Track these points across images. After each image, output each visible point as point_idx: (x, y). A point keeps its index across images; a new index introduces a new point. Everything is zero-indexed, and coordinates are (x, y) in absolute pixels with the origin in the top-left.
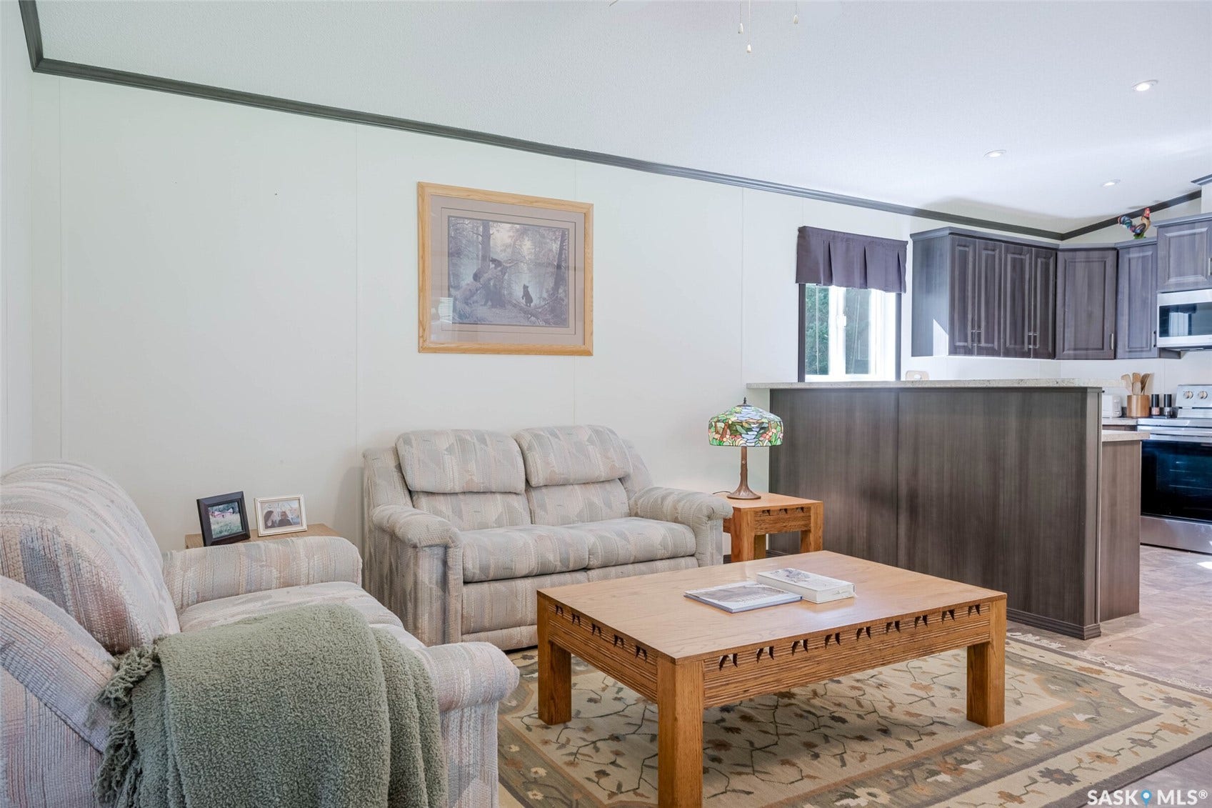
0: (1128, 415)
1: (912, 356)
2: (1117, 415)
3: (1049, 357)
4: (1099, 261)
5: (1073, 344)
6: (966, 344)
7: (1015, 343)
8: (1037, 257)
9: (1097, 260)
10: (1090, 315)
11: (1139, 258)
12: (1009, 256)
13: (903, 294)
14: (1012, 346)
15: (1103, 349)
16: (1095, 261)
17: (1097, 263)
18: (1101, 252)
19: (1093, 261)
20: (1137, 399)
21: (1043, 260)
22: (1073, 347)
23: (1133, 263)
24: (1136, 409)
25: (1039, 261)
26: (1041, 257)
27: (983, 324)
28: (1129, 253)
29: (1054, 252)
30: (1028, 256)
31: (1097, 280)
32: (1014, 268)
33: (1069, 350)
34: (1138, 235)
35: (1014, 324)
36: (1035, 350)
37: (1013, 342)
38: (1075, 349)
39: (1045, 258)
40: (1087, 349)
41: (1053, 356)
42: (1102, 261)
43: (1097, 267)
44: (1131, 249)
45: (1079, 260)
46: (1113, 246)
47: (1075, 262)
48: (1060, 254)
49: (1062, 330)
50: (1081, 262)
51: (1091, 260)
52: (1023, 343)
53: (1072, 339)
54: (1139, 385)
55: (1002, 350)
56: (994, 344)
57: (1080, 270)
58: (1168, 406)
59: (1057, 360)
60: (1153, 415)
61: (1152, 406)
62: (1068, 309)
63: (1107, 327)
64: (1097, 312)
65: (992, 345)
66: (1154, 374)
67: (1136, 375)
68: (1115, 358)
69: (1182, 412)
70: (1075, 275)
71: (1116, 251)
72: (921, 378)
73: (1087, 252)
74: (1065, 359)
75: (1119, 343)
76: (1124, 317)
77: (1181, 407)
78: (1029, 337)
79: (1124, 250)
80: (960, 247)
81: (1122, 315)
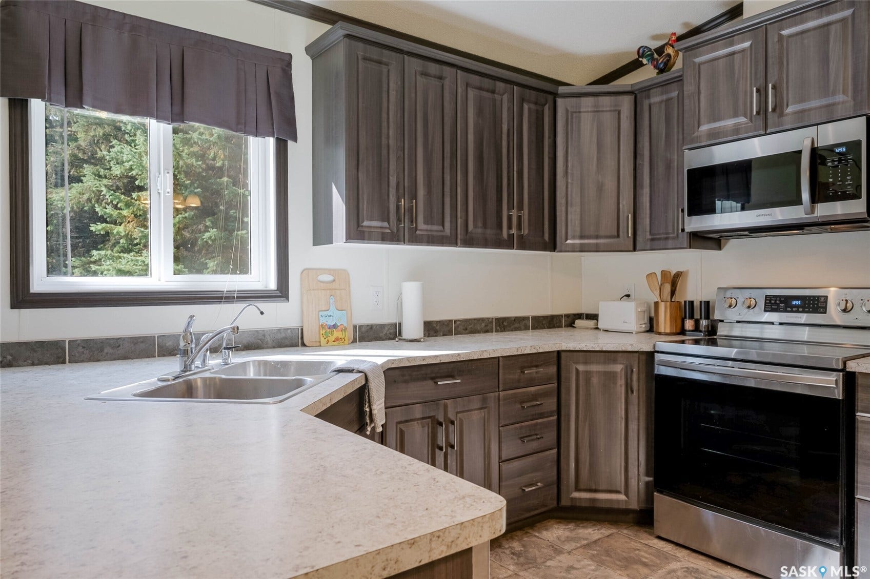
0: (655, 330)
1: (313, 246)
2: (643, 330)
3: (545, 249)
4: (611, 111)
5: (578, 229)
6: (386, 224)
7: (485, 226)
8: (522, 100)
9: (608, 109)
10: (600, 188)
11: (661, 102)
12: (471, 93)
13: (290, 143)
14: (479, 230)
15: (618, 236)
16: (607, 111)
17: (608, 113)
18: (613, 98)
19: (602, 111)
20: (666, 308)
21: (533, 106)
22: (578, 233)
23: (655, 110)
24: (664, 323)
25: (526, 106)
26: (529, 102)
27: (421, 193)
28: (648, 97)
29: (550, 98)
30: (505, 97)
31: (609, 139)
32: (480, 111)
33: (574, 238)
34: (661, 71)
35: (482, 197)
36: (521, 237)
37: (480, 224)
38: (582, 237)
39: (536, 103)
40: (597, 237)
41: (552, 246)
42: (616, 111)
43: (608, 119)
44: (652, 91)
45: (584, 110)
46: (629, 89)
47: (580, 112)
48: (560, 102)
49: (564, 209)
50: (588, 112)
51: (601, 109)
52: (500, 226)
53: (577, 223)
54: (668, 288)
55: (459, 236)
56: (443, 226)
57: (587, 124)
58: (705, 319)
59: (557, 252)
60: (686, 331)
61: (685, 317)
62: (572, 180)
63: (623, 206)
64: (610, 184)
65: (440, 228)
66: (687, 272)
67: (664, 274)
68: (635, 250)
69: (722, 330)
70: (579, 131)
71: (633, 97)
72: (334, 280)
73: (596, 98)
74: (568, 251)
75: (639, 227)
76: (645, 190)
77: (722, 321)
78: (510, 218)
79: (644, 94)
80: (367, 62)
81: (642, 187)
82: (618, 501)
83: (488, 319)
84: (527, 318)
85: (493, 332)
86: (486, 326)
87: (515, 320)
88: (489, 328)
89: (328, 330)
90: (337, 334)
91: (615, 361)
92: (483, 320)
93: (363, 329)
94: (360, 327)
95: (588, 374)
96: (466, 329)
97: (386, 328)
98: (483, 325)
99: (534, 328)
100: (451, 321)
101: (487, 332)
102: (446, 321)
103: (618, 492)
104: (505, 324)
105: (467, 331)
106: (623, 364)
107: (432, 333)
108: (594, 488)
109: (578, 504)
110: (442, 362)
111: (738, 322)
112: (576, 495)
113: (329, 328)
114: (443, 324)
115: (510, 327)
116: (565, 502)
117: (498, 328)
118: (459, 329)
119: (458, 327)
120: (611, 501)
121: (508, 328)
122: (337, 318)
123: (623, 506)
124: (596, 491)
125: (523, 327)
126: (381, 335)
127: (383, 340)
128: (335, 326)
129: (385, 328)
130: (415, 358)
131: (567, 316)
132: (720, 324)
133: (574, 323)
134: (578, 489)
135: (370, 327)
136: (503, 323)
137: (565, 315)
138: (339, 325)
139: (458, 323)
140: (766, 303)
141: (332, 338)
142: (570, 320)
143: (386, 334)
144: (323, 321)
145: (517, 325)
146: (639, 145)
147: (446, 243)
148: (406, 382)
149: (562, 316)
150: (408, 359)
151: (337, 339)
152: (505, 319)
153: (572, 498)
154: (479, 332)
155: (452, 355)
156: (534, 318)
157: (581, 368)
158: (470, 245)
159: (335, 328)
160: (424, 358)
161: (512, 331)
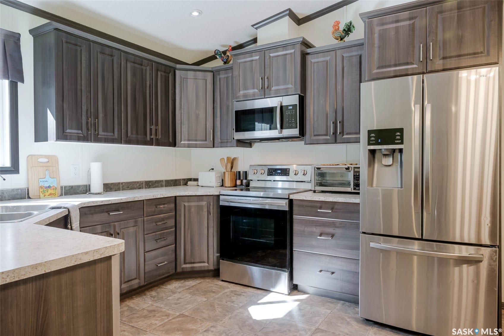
0: (224, 185)
1: (35, 142)
2: (219, 185)
3: (170, 146)
4: (202, 79)
5: (187, 136)
6: (80, 132)
7: (137, 133)
8: (157, 70)
9: (201, 78)
10: (197, 117)
11: (225, 77)
12: (129, 65)
13: (20, 84)
14: (134, 136)
15: (206, 140)
16: (200, 79)
17: (201, 80)
18: (203, 73)
19: (198, 79)
20: (228, 175)
21: (163, 74)
22: (187, 138)
23: (222, 81)
24: (228, 183)
25: (159, 73)
26: (161, 71)
27: (101, 115)
28: (219, 75)
29: (172, 70)
30: (148, 68)
31: (201, 93)
32: (134, 75)
33: (185, 140)
34: (225, 63)
35: (136, 118)
36: (157, 140)
37: (134, 132)
38: (189, 140)
39: (165, 72)
40: (196, 141)
41: (174, 144)
42: (205, 79)
43: (201, 83)
44: (221, 72)
45: (189, 77)
46: (211, 70)
47: (187, 78)
48: (177, 72)
49: (180, 126)
50: (191, 79)
51: (197, 78)
52: (145, 134)
53: (186, 133)
54: (229, 165)
55: (123, 139)
56: (114, 133)
57: (191, 85)
58: (245, 179)
59: (177, 147)
60: (237, 185)
61: (237, 179)
62: (184, 112)
63: (208, 125)
64: (202, 115)
65: (112, 134)
66: (238, 157)
67: (228, 158)
68: (214, 147)
69: (252, 184)
70: (187, 88)
71: (213, 73)
72: (48, 162)
73: (195, 72)
74: (182, 147)
75: (215, 136)
76: (218, 118)
77: (252, 180)
78: (151, 129)
79: (217, 73)
80: (68, 44)
81: (217, 117)
82: (204, 266)
83: (141, 182)
84: (162, 181)
85: (143, 188)
86: (139, 185)
87: (155, 182)
88: (141, 186)
89: (45, 189)
90: (50, 191)
91: (202, 201)
92: (138, 182)
93: (67, 189)
94: (65, 187)
95: (190, 207)
96: (128, 187)
97: (81, 188)
98: (138, 185)
99: (166, 186)
100: (119, 183)
101: (140, 188)
102: (117, 183)
103: (204, 262)
104: (150, 184)
105: (129, 188)
106: (206, 201)
107: (108, 190)
108: (193, 261)
109: (185, 270)
110: (112, 203)
111: (258, 180)
112: (184, 266)
113: (46, 188)
114: (115, 185)
115: (153, 186)
116: (179, 270)
117: (146, 186)
118: (124, 187)
119: (124, 186)
120: (201, 267)
121: (152, 186)
122: (50, 182)
123: (206, 269)
124: (194, 263)
125: (160, 186)
126: (78, 191)
127: (79, 194)
128: (49, 187)
129: (80, 187)
130: (97, 202)
131: (184, 180)
132: (251, 181)
133: (187, 183)
134: (185, 263)
135: (71, 187)
136: (149, 183)
137: (183, 179)
138: (52, 186)
139: (124, 184)
140: (268, 172)
141: (47, 194)
142: (185, 182)
143: (81, 191)
144: (41, 184)
145: (156, 185)
146: (215, 97)
147: (115, 142)
148: (92, 214)
149: (181, 180)
150: (93, 202)
151: (51, 194)
152: (150, 182)
153: (182, 268)
154: (135, 189)
155: (118, 200)
156: (166, 181)
157: (186, 204)
158: (129, 143)
159: (49, 188)
160: (102, 201)
161: (154, 188)
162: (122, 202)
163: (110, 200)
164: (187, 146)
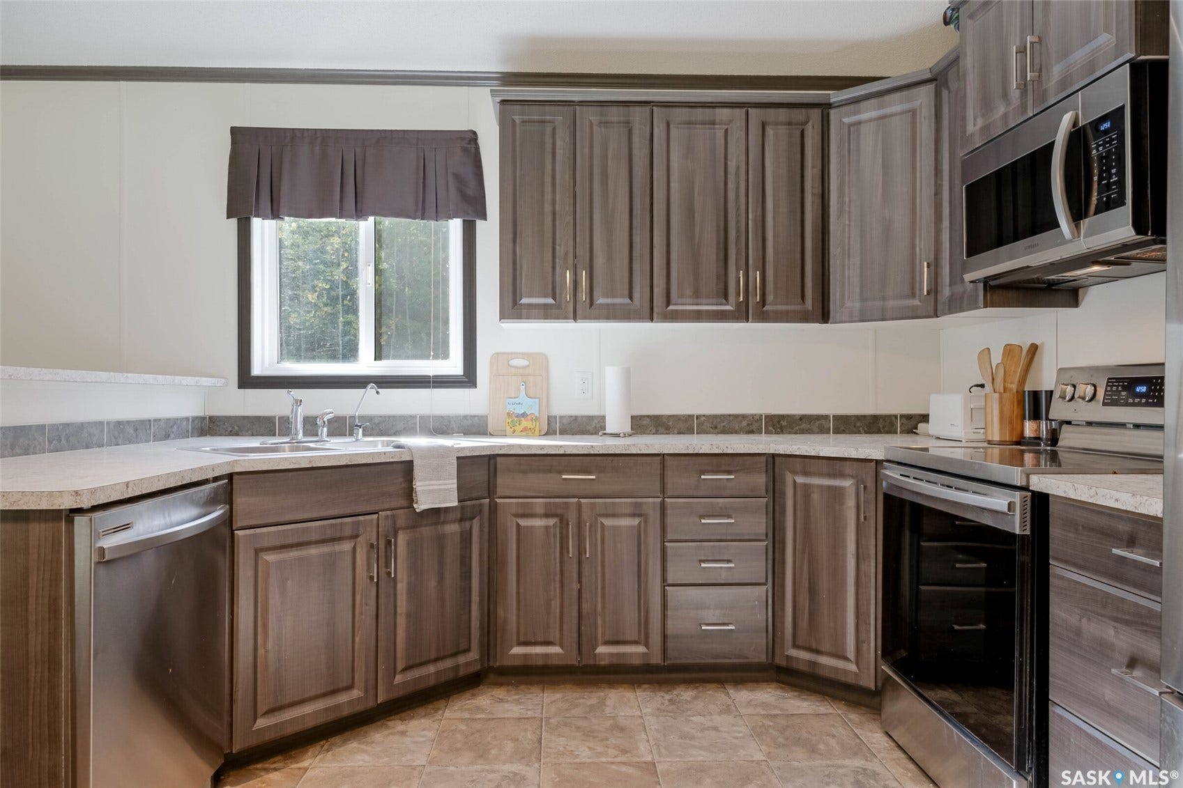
3: (805, 318)
4: (902, 114)
5: (858, 290)
7: (695, 294)
8: (764, 125)
9: (900, 110)
10: (887, 228)
12: (677, 132)
13: (480, 224)
14: (688, 300)
15: (913, 296)
16: (896, 115)
17: (898, 117)
18: (904, 93)
19: (891, 117)
21: (783, 129)
22: (858, 296)
25: (771, 133)
26: (775, 124)
28: (947, 84)
29: (816, 114)
30: (732, 126)
31: (899, 155)
33: (852, 301)
36: (761, 306)
37: (689, 292)
38: (863, 301)
39: (789, 124)
40: (882, 299)
41: (820, 315)
42: (910, 111)
43: (897, 126)
47: (860, 123)
48: (835, 114)
49: (838, 262)
50: (872, 122)
51: (888, 113)
53: (857, 281)
55: (655, 309)
56: (631, 298)
57: (869, 142)
59: (831, 323)
60: (1024, 438)
61: (1024, 418)
62: (850, 221)
63: (921, 250)
64: (901, 220)
65: (628, 301)
67: (1009, 350)
68: (936, 313)
69: (1068, 438)
70: (858, 150)
71: (934, 86)
72: (528, 366)
74: (845, 322)
75: (939, 280)
77: (1069, 423)
79: (943, 79)
80: (527, 124)
81: (941, 220)
82: (845, 672)
83: (753, 416)
84: (826, 417)
85: (761, 433)
86: (748, 425)
87: (801, 419)
88: (754, 427)
89: (515, 419)
90: (525, 424)
91: (842, 475)
92: (744, 417)
93: (565, 421)
94: (561, 417)
95: (806, 487)
96: (716, 428)
97: (596, 421)
98: (745, 423)
99: (837, 431)
100: (691, 417)
101: (751, 432)
102: (683, 416)
103: (846, 659)
104: (784, 423)
105: (717, 430)
106: (853, 477)
107: (662, 430)
108: (814, 646)
109: (795, 666)
110: (567, 453)
111: (1090, 424)
112: (793, 653)
113: (517, 417)
114: (679, 420)
115: (792, 428)
116: (780, 661)
117: (771, 428)
118: (705, 427)
119: (703, 424)
120: (836, 669)
121: (790, 430)
122: (529, 406)
123: (851, 680)
124: (818, 652)
125: (817, 430)
126: (589, 428)
127: (592, 434)
128: (524, 415)
129: (593, 420)
131: (909, 417)
132: (1065, 427)
133: (916, 428)
134: (795, 646)
135: (574, 418)
136: (779, 422)
137: (902, 416)
138: (529, 413)
139: (703, 419)
140: (1106, 390)
141: (519, 428)
142: (913, 422)
143: (595, 427)
144: (510, 408)
145: (804, 426)
146: (939, 157)
147: (634, 318)
148: (525, 472)
149: (896, 417)
151: (525, 429)
152: (783, 417)
153: (787, 656)
154: (736, 432)
155: (582, 447)
156: (837, 418)
157: (800, 480)
159: (523, 417)
160: (542, 447)
161: (796, 433)
162: (592, 453)
163: (561, 446)
164: (857, 319)
